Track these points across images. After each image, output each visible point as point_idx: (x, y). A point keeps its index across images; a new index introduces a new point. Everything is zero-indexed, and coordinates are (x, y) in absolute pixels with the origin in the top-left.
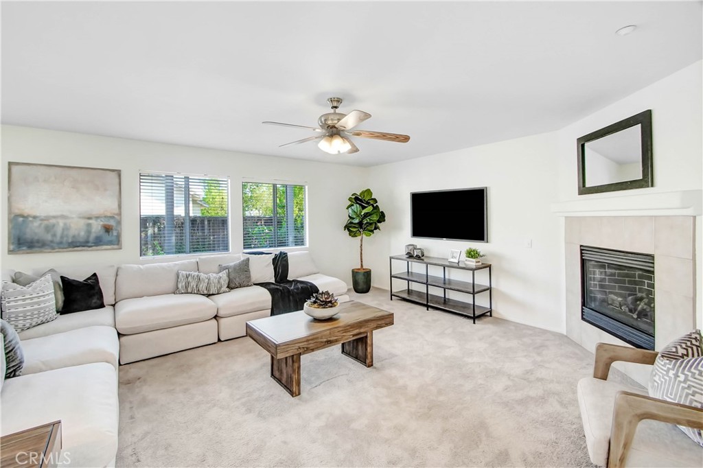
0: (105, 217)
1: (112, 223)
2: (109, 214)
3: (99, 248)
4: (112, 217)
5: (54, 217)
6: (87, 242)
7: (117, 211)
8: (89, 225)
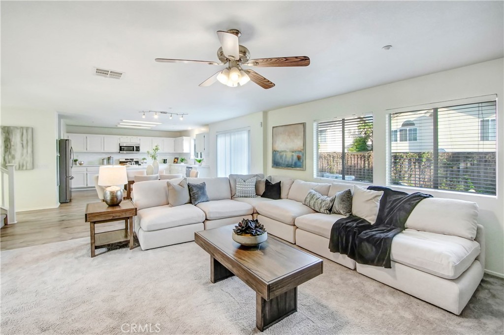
0: (298, 151)
1: (300, 155)
2: (300, 150)
3: (295, 169)
4: (301, 151)
5: (283, 151)
6: (292, 165)
7: (302, 148)
8: (293, 155)
